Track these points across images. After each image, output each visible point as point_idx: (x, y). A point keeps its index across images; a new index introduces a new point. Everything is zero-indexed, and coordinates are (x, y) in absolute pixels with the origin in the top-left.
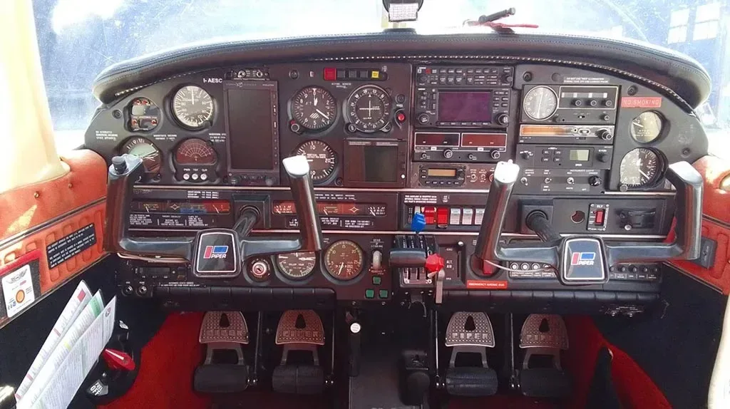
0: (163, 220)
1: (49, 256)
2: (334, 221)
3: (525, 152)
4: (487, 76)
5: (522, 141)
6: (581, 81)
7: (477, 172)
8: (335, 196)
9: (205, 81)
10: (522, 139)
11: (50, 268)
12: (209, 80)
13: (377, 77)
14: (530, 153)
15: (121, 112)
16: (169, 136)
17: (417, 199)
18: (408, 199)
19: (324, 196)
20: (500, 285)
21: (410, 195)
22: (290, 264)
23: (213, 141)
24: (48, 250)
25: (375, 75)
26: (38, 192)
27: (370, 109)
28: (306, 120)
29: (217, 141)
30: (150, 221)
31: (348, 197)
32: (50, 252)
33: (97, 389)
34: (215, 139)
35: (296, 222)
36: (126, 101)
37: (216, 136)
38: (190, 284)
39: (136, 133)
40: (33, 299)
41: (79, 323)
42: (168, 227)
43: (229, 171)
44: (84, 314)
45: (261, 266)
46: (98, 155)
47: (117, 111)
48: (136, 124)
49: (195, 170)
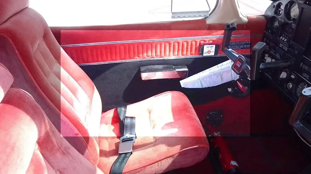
0: (271, 51)
12: (301, 2)
22: (301, 91)
33: (230, 90)
34: (293, 27)
35: (305, 75)
36: (277, 2)
37: (294, 26)
38: (270, 77)
39: (275, 15)
40: (213, 55)
41: (223, 67)
42: (271, 53)
43: (291, 41)
44: (227, 66)
45: (290, 85)
46: (265, 19)
47: (274, 5)
48: (279, 12)
49: (285, 36)
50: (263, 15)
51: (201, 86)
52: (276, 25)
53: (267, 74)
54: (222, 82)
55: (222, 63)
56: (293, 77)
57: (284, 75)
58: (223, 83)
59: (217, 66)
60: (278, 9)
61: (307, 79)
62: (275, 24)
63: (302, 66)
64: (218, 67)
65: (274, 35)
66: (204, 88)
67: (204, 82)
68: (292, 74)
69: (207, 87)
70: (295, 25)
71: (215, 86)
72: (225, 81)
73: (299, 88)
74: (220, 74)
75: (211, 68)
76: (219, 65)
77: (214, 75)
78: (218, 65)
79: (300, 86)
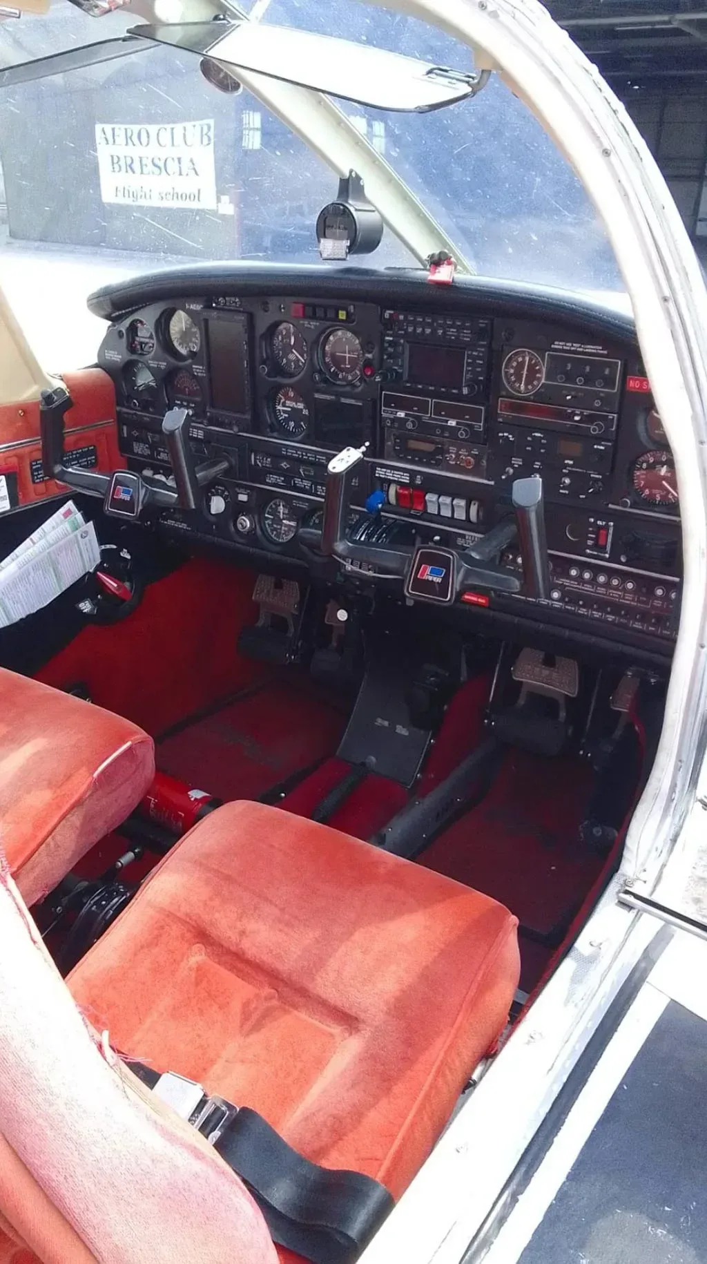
0: (159, 454)
1: (33, 471)
2: (307, 484)
3: (506, 434)
4: (459, 329)
5: (501, 420)
6: (573, 349)
7: (458, 451)
8: (306, 455)
9: (187, 307)
10: (501, 417)
11: (34, 482)
12: (191, 307)
13: (344, 318)
14: (510, 436)
15: (124, 332)
16: (160, 363)
17: (390, 475)
18: (380, 472)
19: (296, 453)
20: (480, 600)
21: (381, 468)
22: (275, 526)
23: (196, 374)
24: (31, 466)
25: (342, 315)
26: (24, 411)
27: (347, 355)
28: (285, 361)
29: (200, 374)
30: (148, 452)
31: (319, 459)
32: (34, 467)
33: (86, 607)
34: (197, 373)
35: (272, 478)
36: (127, 322)
37: (199, 370)
38: (184, 526)
39: (134, 357)
40: (8, 507)
41: (52, 537)
42: (162, 461)
43: (208, 410)
44: (59, 530)
45: (244, 521)
46: (107, 375)
47: (120, 331)
48: (139, 347)
49: (185, 404)
50: (96, 366)
51: (8, 619)
52: (143, 382)
53: (171, 522)
54: (61, 589)
55: (40, 528)
56: (243, 498)
57: (217, 505)
58: (64, 589)
59: (28, 540)
60: (134, 340)
61: (280, 487)
62: (140, 382)
63: (255, 462)
64: (34, 543)
65: (151, 410)
66: (16, 623)
67: (11, 602)
68: (238, 493)
69: (24, 616)
70: (201, 367)
71: (45, 605)
72: (67, 582)
73: (268, 518)
74: (50, 562)
75: (16, 551)
76: (35, 536)
77: (35, 568)
78: (32, 536)
79: (266, 515)
